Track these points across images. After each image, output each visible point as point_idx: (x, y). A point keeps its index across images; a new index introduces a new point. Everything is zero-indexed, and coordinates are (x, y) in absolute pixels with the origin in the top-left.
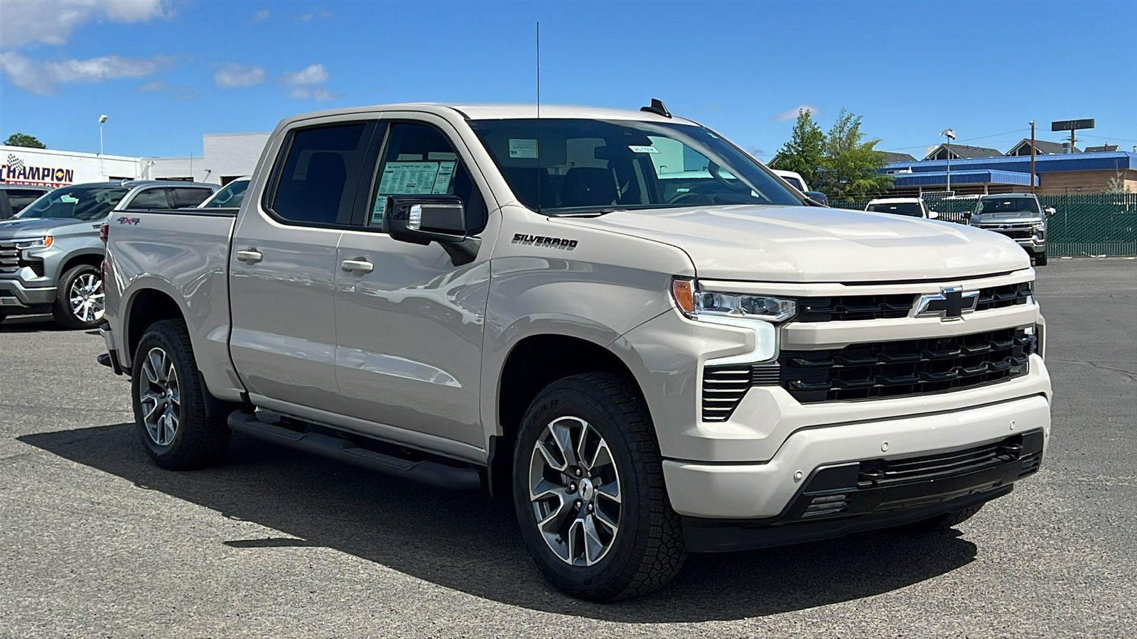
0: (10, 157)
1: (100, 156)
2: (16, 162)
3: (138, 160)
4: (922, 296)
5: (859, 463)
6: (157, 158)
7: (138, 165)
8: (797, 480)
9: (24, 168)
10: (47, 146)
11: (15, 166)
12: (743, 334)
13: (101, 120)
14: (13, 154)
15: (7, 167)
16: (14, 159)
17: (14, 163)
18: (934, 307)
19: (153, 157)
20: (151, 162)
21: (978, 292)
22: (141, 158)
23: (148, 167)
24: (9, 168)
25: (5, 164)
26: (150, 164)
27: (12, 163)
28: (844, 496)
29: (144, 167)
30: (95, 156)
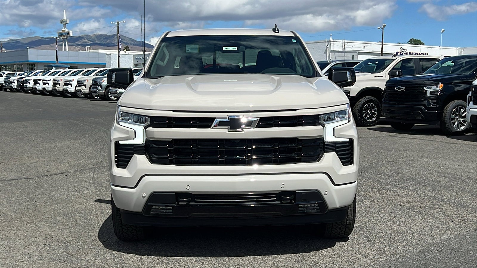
0: (401, 48)
1: (440, 47)
2: (403, 50)
3: (457, 48)
4: (216, 119)
5: (175, 193)
6: (466, 47)
7: (457, 51)
8: (144, 197)
9: (407, 53)
10: (425, 44)
11: (403, 52)
12: (128, 131)
13: (441, 32)
14: (403, 47)
15: (400, 53)
16: (403, 49)
17: (403, 51)
18: (222, 124)
19: (465, 47)
20: (463, 49)
21: (259, 119)
22: (459, 48)
23: (462, 51)
24: (401, 53)
25: (399, 51)
26: (462, 50)
27: (402, 51)
28: (172, 208)
29: (460, 51)
30: (438, 47)
